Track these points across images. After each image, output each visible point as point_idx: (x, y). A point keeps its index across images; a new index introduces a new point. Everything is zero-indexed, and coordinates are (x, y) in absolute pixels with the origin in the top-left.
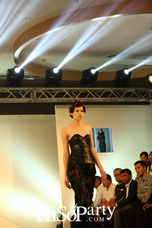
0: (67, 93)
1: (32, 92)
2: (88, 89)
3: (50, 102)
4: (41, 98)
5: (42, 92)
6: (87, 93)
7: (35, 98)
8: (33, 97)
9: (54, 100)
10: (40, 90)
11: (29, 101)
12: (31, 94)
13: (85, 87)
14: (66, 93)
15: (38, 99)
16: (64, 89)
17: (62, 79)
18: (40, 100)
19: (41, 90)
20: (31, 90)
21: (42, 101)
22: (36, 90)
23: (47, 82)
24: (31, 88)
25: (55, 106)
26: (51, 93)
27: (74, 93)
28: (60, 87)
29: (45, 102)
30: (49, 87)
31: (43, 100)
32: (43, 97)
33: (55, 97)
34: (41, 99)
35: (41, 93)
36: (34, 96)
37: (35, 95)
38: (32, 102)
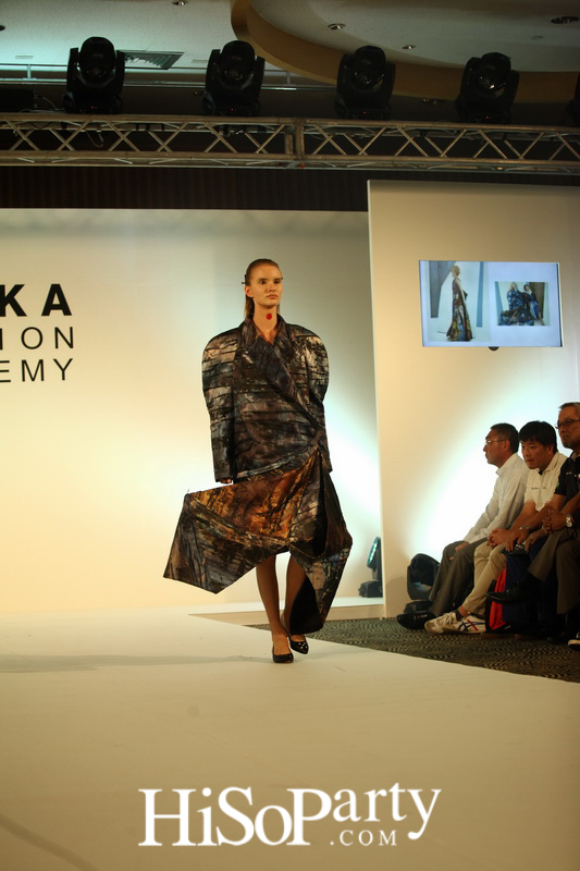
0: (410, 140)
1: (290, 133)
2: (483, 130)
3: (349, 167)
4: (319, 153)
5: (325, 135)
6: (479, 142)
7: (299, 153)
8: (295, 151)
9: (363, 161)
10: (317, 128)
11: (281, 164)
12: (288, 140)
13: (474, 122)
14: (405, 140)
15: (309, 157)
16: (401, 127)
17: (394, 93)
18: (317, 160)
19: (322, 127)
20: (286, 127)
21: (324, 165)
22: (306, 128)
23: (341, 101)
24: (288, 121)
25: (368, 182)
26: (355, 139)
27: (432, 139)
28: (386, 118)
29: (334, 168)
30: (350, 118)
31: (326, 162)
32: (329, 150)
33: (370, 152)
34: (320, 157)
35: (321, 136)
36: (298, 148)
37: (301, 143)
38: (288, 167)
